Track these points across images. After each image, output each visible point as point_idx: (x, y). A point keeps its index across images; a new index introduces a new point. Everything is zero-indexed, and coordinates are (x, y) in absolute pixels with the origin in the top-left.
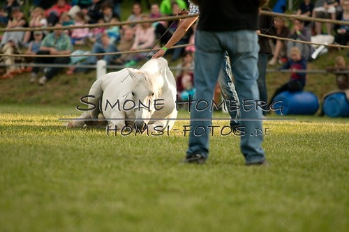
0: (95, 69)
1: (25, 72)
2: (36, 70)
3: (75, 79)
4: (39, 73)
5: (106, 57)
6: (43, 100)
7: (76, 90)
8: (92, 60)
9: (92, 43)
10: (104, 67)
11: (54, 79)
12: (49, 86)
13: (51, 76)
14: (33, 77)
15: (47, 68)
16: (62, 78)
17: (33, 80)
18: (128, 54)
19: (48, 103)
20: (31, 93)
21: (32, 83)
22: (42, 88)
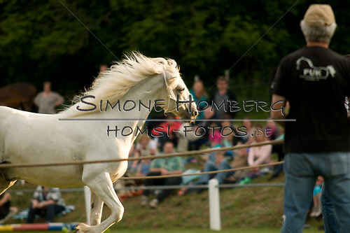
0: (207, 189)
1: (136, 195)
2: (147, 193)
3: (188, 200)
4: (151, 196)
5: (218, 176)
6: (155, 224)
7: (189, 212)
8: (204, 179)
9: (204, 161)
10: (216, 187)
11: (166, 201)
12: (160, 209)
13: (162, 198)
14: (143, 200)
15: (158, 190)
16: (174, 199)
17: (144, 203)
18: (243, 170)
19: (160, 226)
20: (142, 217)
21: (143, 207)
22: (153, 211)
